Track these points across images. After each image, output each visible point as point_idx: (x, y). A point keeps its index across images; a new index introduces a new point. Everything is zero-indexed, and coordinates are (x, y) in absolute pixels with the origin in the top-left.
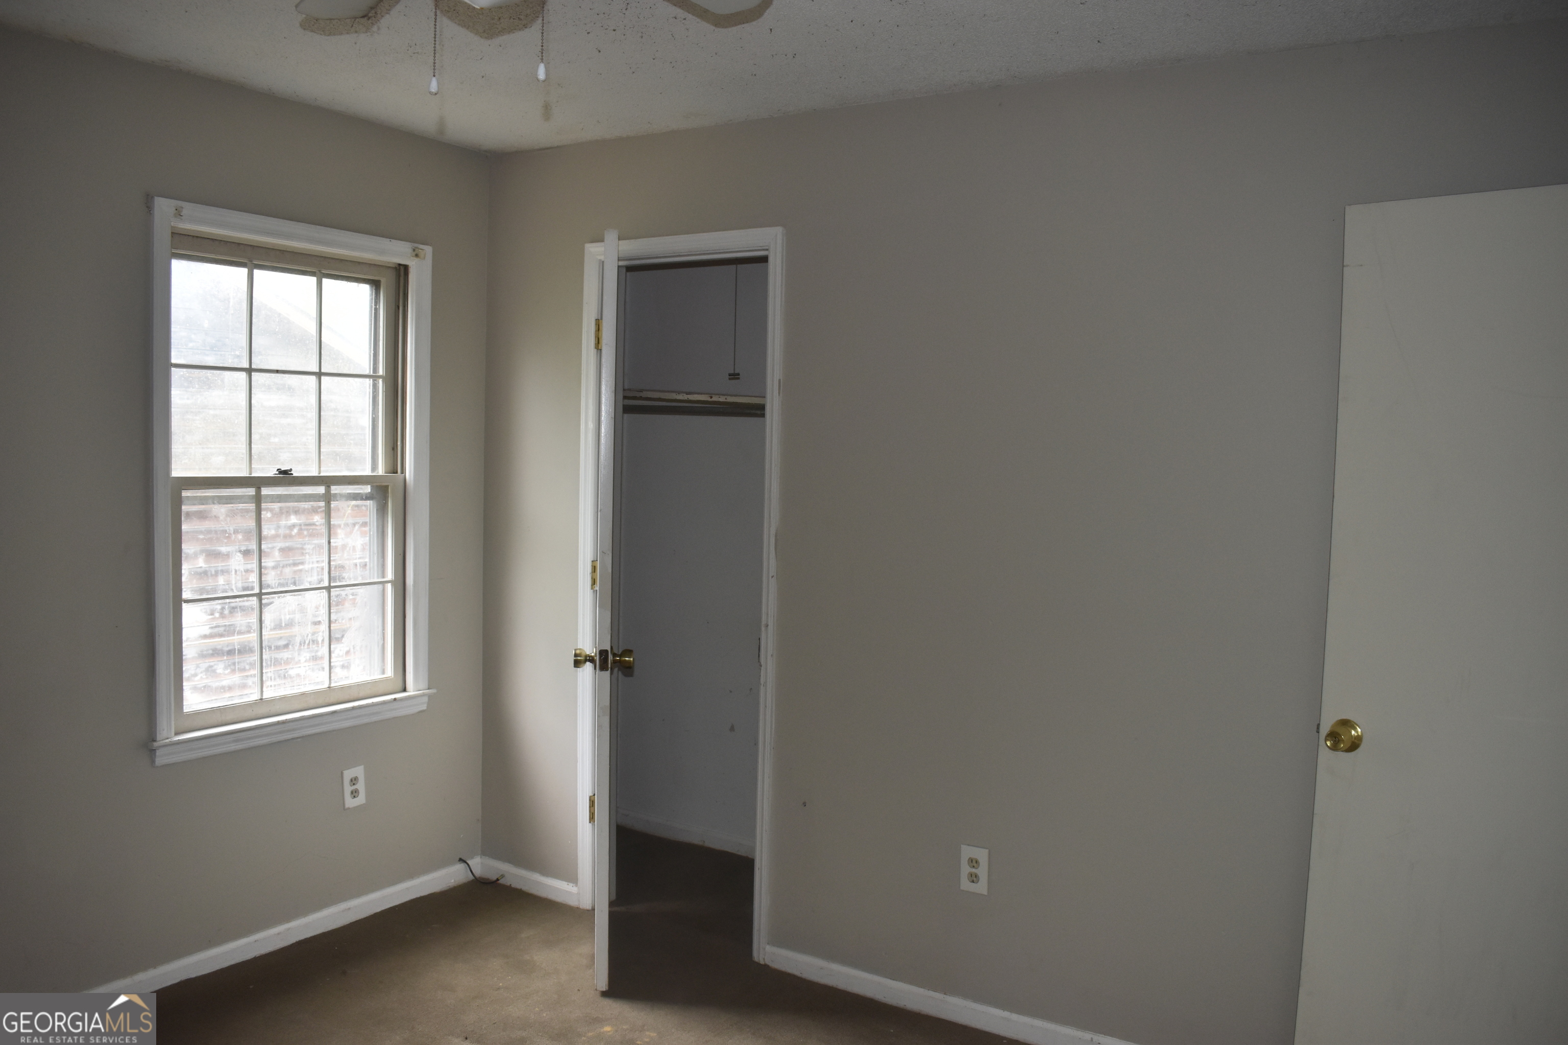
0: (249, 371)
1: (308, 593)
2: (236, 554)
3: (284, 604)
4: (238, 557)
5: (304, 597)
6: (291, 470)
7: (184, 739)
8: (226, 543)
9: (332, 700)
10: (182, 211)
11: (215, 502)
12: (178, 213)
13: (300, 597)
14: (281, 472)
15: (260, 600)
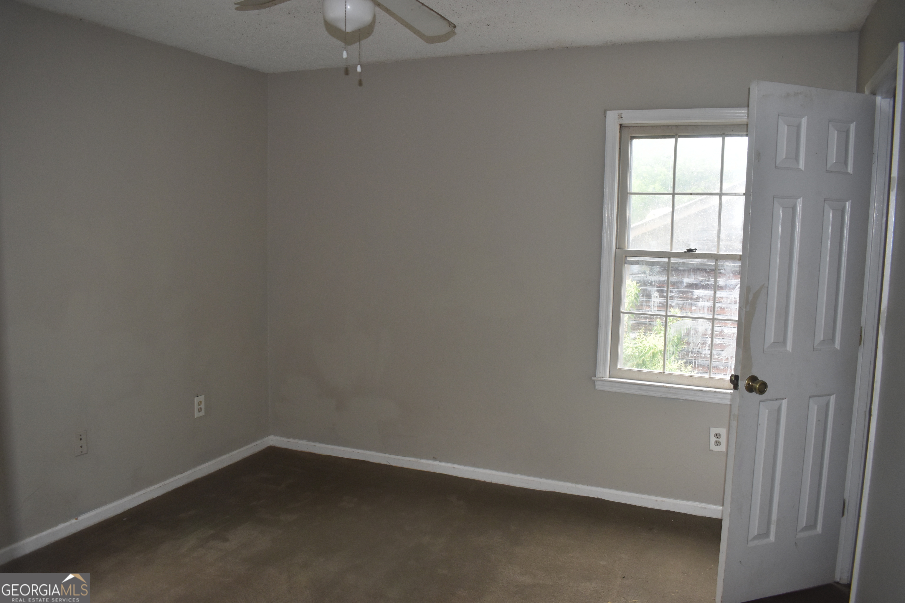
0: (674, 194)
1: (700, 321)
2: (654, 292)
3: (683, 324)
4: (656, 294)
5: (697, 322)
6: (696, 249)
7: (612, 380)
8: (649, 286)
9: (710, 385)
10: (622, 116)
11: (644, 264)
12: (620, 116)
13: (694, 321)
14: (690, 250)
15: (666, 319)
